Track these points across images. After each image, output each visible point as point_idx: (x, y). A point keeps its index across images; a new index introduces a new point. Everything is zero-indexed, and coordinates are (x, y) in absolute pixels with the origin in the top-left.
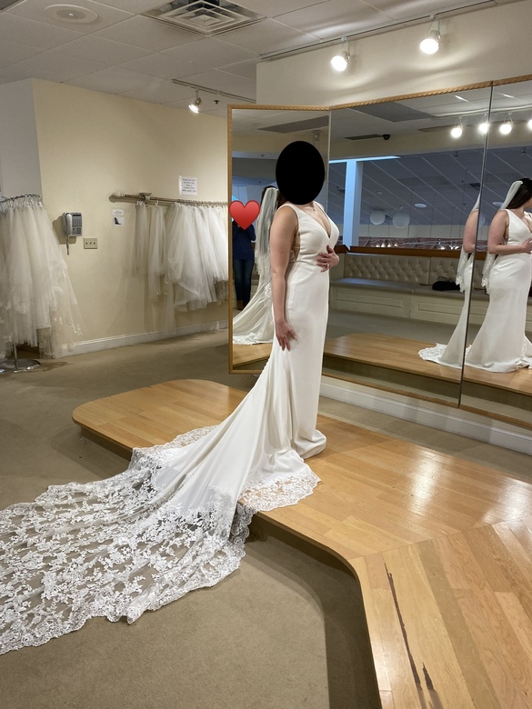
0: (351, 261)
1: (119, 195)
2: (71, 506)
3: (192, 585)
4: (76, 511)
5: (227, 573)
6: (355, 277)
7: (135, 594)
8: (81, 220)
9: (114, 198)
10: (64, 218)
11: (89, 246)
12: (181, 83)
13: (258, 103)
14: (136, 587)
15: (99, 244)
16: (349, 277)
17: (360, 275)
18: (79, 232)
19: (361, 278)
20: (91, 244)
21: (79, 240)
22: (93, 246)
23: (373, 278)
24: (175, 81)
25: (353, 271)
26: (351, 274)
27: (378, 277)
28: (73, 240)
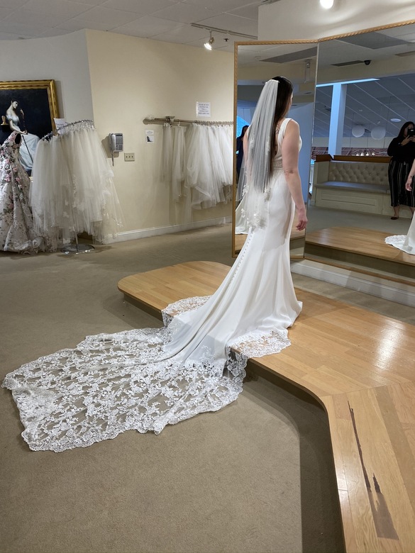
0: (334, 168)
1: (150, 118)
2: (101, 352)
3: (201, 409)
4: (105, 355)
6: (337, 180)
8: (122, 139)
9: (146, 121)
10: (110, 137)
11: (128, 159)
12: (199, 26)
13: (260, 39)
15: (136, 157)
16: (332, 181)
17: (342, 179)
18: (121, 148)
19: (343, 181)
20: (129, 158)
21: (121, 154)
22: (131, 159)
23: (352, 182)
24: (193, 25)
25: (336, 176)
26: (334, 178)
27: (356, 180)
28: (116, 154)
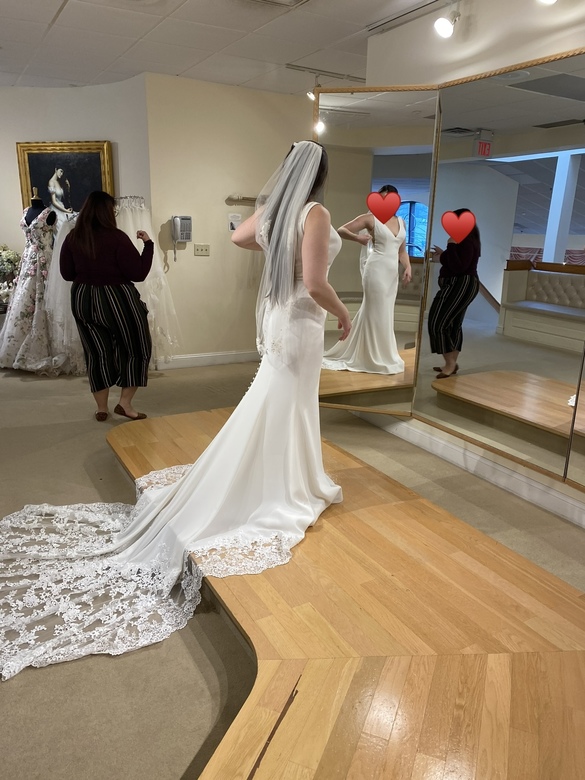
0: (536, 281)
1: (235, 197)
2: (28, 532)
3: (93, 648)
4: (29, 538)
5: (146, 643)
6: (539, 300)
7: (25, 645)
8: (190, 224)
9: (230, 201)
10: (172, 222)
11: (200, 253)
12: (298, 68)
13: (368, 84)
14: (31, 637)
15: (212, 251)
16: (532, 300)
17: (546, 298)
18: (188, 237)
19: (547, 302)
20: (201, 252)
21: (190, 246)
22: (204, 253)
24: (289, 66)
25: (537, 293)
26: (535, 297)
27: (568, 302)
28: (182, 246)
